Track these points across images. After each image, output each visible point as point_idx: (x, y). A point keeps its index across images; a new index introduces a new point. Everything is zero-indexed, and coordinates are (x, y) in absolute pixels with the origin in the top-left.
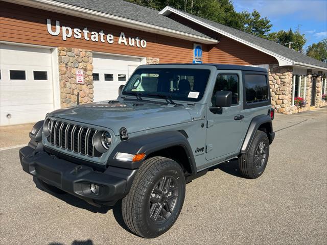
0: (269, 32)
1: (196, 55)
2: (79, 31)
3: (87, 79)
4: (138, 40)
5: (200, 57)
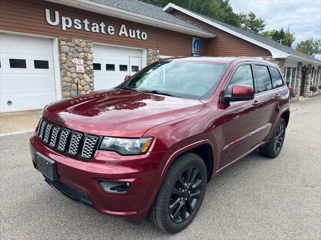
1: (195, 48)
2: (79, 21)
3: (88, 68)
4: (138, 32)
5: (198, 50)
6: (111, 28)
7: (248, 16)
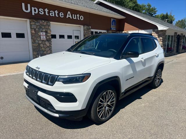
0: (156, 14)
1: (112, 25)
2: (43, 10)
3: (48, 38)
4: (78, 16)
5: (114, 26)
6: (62, 14)
7: (146, 6)
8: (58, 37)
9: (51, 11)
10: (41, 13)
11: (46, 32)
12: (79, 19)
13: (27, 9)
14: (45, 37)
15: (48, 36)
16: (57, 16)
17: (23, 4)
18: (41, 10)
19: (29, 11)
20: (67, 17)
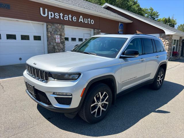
1: (120, 29)
2: (58, 14)
3: (62, 40)
4: (89, 20)
5: (122, 30)
6: (75, 18)
7: (149, 10)
8: (70, 39)
9: (65, 16)
10: (57, 17)
11: (61, 35)
12: (89, 23)
13: (44, 13)
14: (59, 40)
15: (62, 39)
16: (70, 20)
17: (41, 9)
18: (57, 14)
19: (46, 15)
20: (79, 21)
